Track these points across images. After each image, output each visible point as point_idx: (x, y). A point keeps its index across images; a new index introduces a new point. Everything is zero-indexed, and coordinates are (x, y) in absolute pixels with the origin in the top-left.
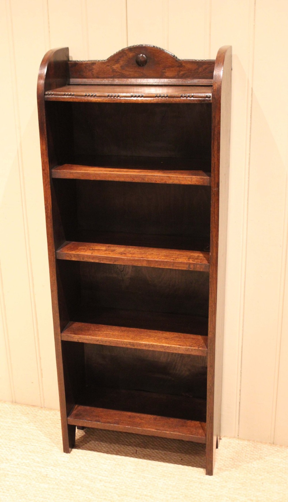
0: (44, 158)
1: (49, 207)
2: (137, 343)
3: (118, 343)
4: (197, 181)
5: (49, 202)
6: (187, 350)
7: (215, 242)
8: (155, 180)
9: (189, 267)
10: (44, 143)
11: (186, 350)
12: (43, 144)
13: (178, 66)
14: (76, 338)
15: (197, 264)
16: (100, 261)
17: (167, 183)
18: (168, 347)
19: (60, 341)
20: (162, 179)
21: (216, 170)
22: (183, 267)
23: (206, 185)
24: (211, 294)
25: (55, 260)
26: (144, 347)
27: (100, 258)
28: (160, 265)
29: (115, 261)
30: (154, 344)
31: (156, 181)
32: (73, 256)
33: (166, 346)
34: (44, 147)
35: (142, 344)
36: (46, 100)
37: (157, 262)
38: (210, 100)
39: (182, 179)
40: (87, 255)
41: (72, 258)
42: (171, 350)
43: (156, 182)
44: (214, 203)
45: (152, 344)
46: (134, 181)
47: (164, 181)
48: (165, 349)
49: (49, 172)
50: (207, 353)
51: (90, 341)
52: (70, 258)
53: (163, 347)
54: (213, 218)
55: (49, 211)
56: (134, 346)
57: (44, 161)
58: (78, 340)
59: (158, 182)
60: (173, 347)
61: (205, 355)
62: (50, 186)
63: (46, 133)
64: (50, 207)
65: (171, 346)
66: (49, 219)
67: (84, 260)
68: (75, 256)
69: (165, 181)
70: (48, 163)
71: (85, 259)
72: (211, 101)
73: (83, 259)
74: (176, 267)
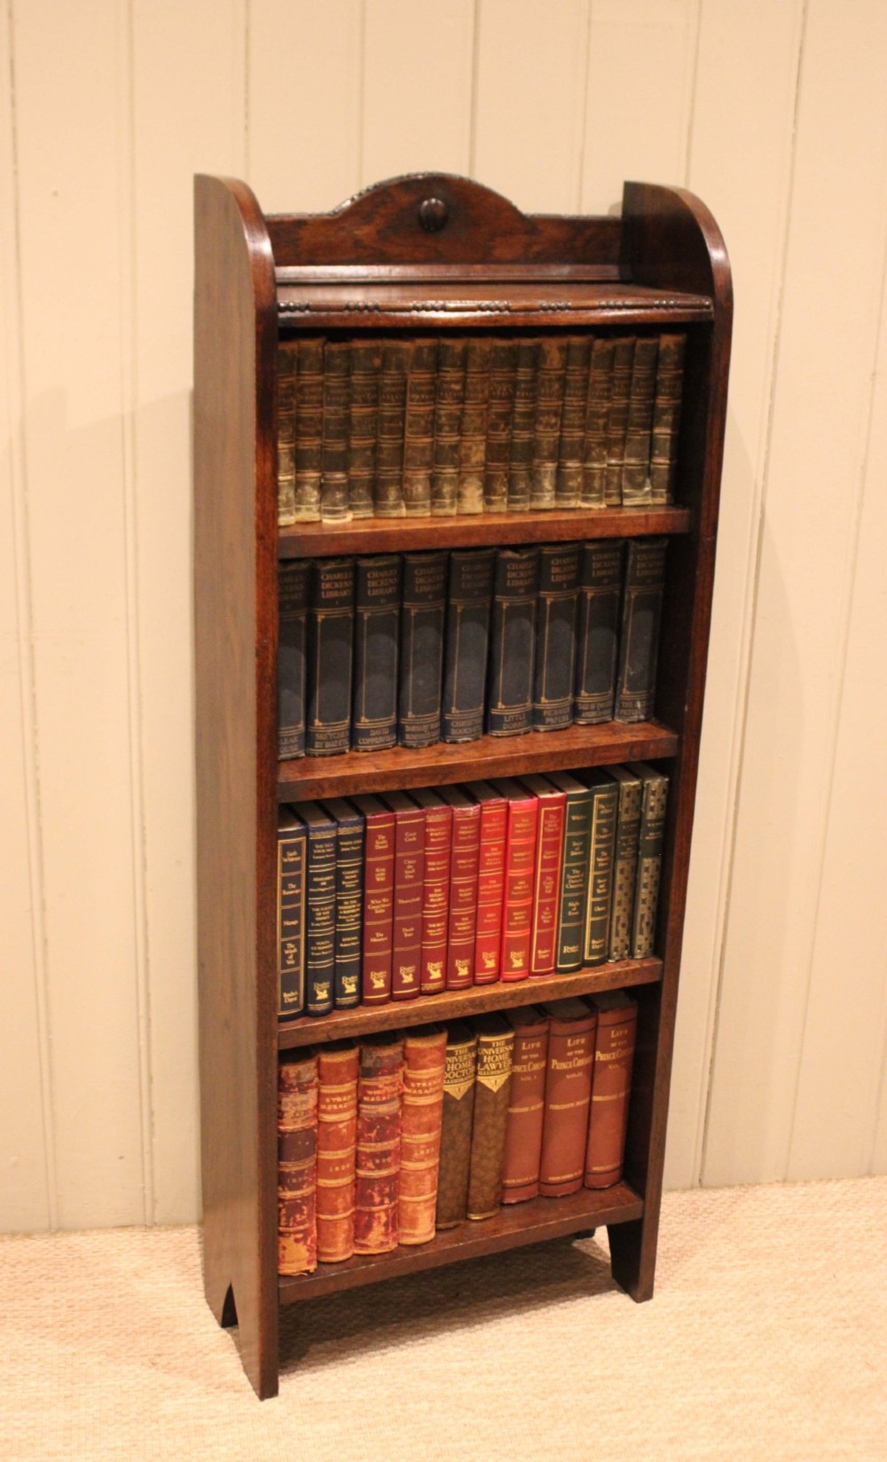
3: (442, 1010)
4: (656, 524)
5: (270, 635)
6: (613, 980)
7: (700, 676)
9: (631, 752)
12: (264, 461)
13: (526, 233)
14: (323, 1031)
15: (649, 742)
16: (404, 785)
18: (571, 983)
19: (275, 1053)
21: (713, 489)
22: (618, 757)
25: (276, 808)
26: (511, 1001)
29: (445, 776)
32: (326, 786)
33: (564, 983)
35: (504, 995)
36: (281, 325)
37: (553, 755)
38: (710, 313)
40: (368, 776)
41: (323, 791)
42: (577, 991)
45: (530, 988)
47: (580, 534)
48: (561, 993)
50: (663, 971)
51: (362, 1029)
52: (318, 794)
53: (558, 986)
55: (270, 661)
56: (483, 1007)
57: (263, 510)
58: (329, 1037)
60: (581, 980)
61: (657, 978)
62: (275, 585)
63: (275, 426)
64: (272, 649)
65: (576, 980)
67: (358, 792)
68: (331, 787)
70: (275, 514)
71: (361, 788)
72: (713, 315)
73: (356, 787)
74: (600, 759)
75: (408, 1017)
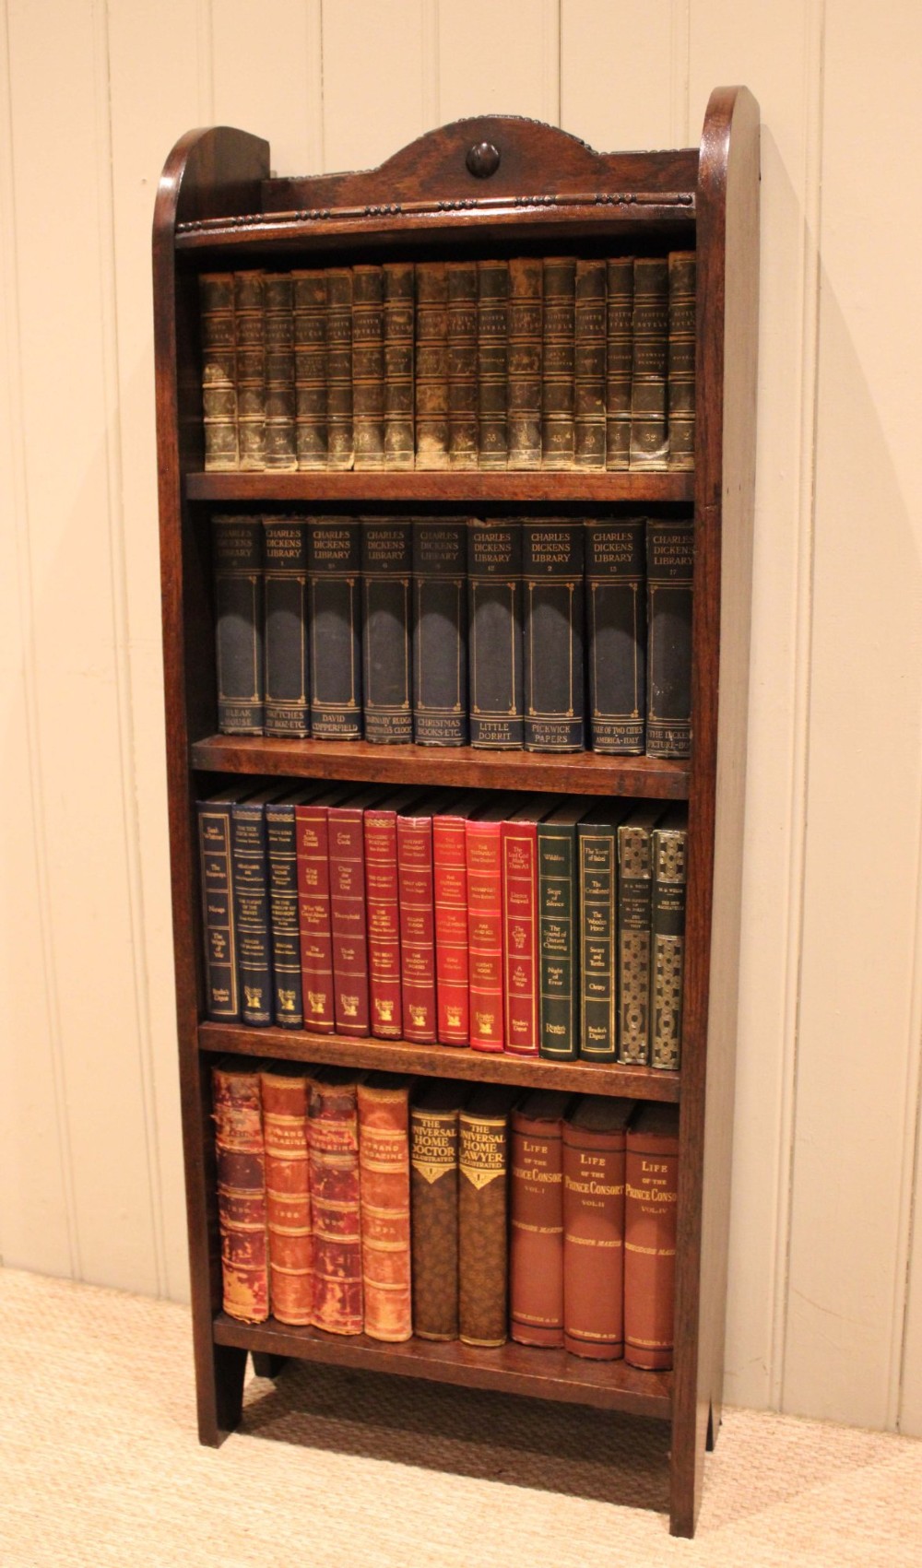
0: (164, 435)
1: (175, 592)
2: (444, 1058)
3: (382, 1057)
4: (647, 488)
5: (173, 578)
6: (611, 1084)
7: (708, 693)
8: (511, 489)
9: (620, 786)
10: (167, 383)
11: (606, 1082)
12: (163, 389)
13: (594, 173)
14: (247, 1042)
15: (646, 775)
17: (552, 497)
18: (547, 1071)
19: (195, 1051)
20: (536, 488)
21: (709, 441)
22: (602, 786)
23: (677, 499)
24: (695, 880)
25: (186, 772)
26: (468, 1072)
27: (330, 764)
28: (525, 781)
29: (378, 771)
30: (500, 1063)
31: (515, 494)
32: (244, 758)
33: (539, 1068)
34: (168, 395)
35: (461, 1061)
36: (178, 247)
38: (689, 209)
39: (600, 483)
41: (241, 765)
42: (556, 1084)
43: (516, 498)
44: (705, 557)
46: (444, 497)
48: (535, 1080)
49: (177, 478)
50: (679, 1089)
51: (290, 1052)
52: (235, 765)
53: (531, 1070)
54: (702, 608)
55: (175, 607)
56: (434, 1069)
59: (522, 498)
60: (562, 1070)
61: (671, 1099)
62: (178, 524)
63: (173, 352)
64: (177, 592)
66: (173, 634)
67: (279, 772)
68: (249, 760)
69: (546, 493)
70: (176, 447)
71: (283, 769)
72: (695, 213)
73: (276, 767)
74: (577, 785)
75: (342, 1054)
